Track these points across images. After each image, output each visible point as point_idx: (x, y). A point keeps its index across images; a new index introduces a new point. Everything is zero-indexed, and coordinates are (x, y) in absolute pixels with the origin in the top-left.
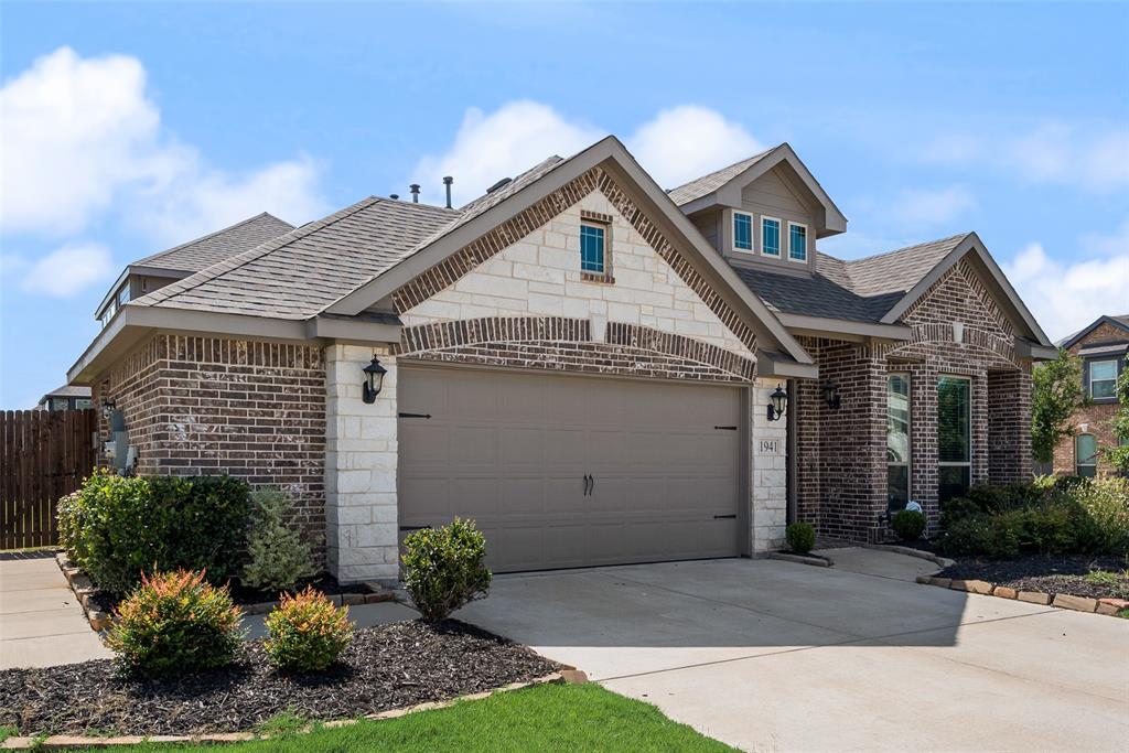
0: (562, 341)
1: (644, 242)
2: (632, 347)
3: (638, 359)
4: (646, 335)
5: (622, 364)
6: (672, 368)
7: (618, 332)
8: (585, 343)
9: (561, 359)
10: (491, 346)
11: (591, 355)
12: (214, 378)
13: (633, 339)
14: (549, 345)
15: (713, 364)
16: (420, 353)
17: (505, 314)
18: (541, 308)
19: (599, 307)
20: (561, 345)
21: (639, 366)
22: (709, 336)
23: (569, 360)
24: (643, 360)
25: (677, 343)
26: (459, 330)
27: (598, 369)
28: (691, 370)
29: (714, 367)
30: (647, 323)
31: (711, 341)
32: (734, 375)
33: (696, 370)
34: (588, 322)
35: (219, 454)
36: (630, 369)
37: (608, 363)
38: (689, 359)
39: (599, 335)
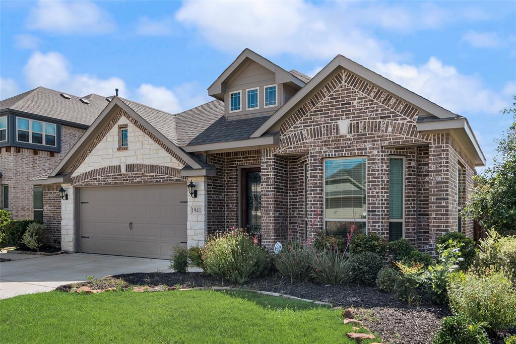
0: (112, 174)
1: (139, 130)
2: (135, 172)
3: (137, 177)
4: (139, 167)
5: (131, 180)
6: (150, 179)
7: (130, 168)
8: (119, 173)
9: (112, 181)
10: (93, 179)
11: (121, 178)
12: (51, 195)
13: (135, 169)
14: (109, 176)
15: (167, 174)
16: (77, 184)
17: (97, 168)
18: (106, 164)
19: (123, 159)
20: (112, 176)
21: (138, 179)
22: (165, 163)
23: (115, 180)
24: (139, 177)
25: (151, 168)
26: (86, 175)
27: (124, 183)
28: (158, 178)
29: (167, 176)
30: (139, 162)
31: (166, 165)
32: (177, 178)
33: (160, 178)
34: (120, 166)
35: (51, 215)
36: (135, 181)
37: (127, 180)
38: (157, 174)
39: (123, 170)
